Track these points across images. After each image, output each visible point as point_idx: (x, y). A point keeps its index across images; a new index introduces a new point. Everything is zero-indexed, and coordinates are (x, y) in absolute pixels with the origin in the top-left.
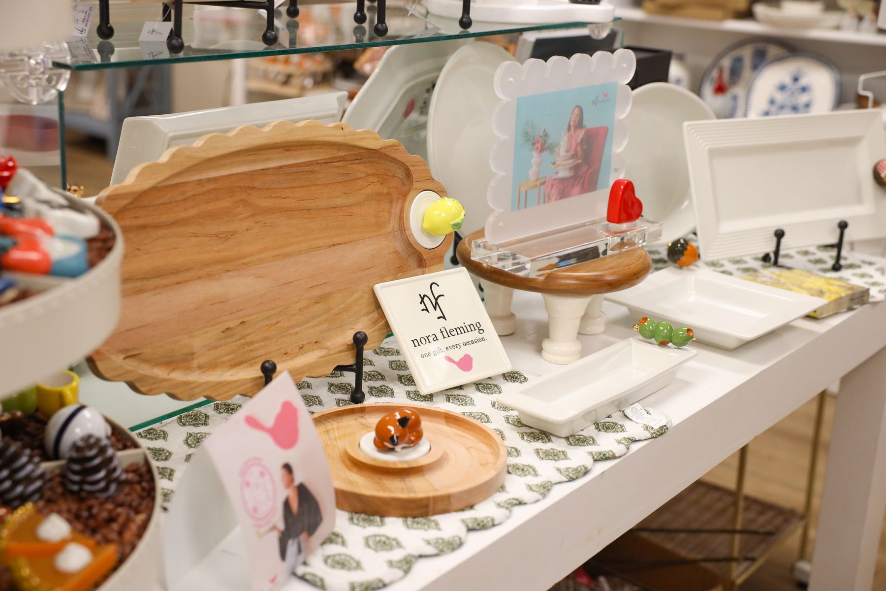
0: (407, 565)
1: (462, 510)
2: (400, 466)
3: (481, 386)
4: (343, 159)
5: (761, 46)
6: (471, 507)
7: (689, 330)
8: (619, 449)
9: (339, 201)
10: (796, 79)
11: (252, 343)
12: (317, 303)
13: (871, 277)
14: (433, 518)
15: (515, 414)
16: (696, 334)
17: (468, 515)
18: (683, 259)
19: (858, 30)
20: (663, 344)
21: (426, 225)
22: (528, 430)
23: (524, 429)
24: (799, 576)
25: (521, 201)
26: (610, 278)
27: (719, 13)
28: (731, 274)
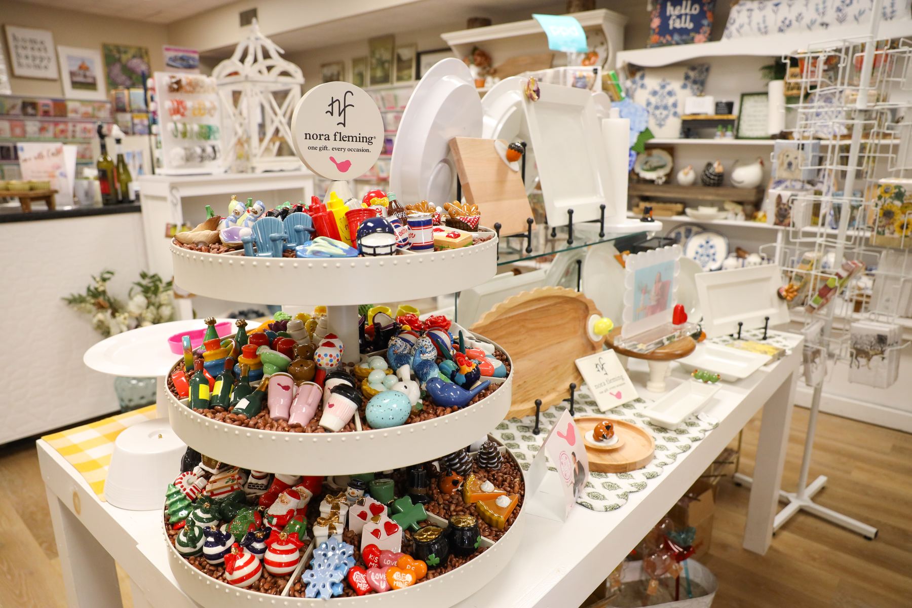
0: (625, 496)
1: (641, 469)
2: (608, 448)
3: (626, 406)
4: (560, 303)
5: (689, 227)
6: (644, 467)
7: (718, 375)
8: (701, 435)
9: (560, 322)
10: (707, 242)
11: (528, 391)
12: (553, 370)
13: (781, 342)
14: (629, 473)
15: (649, 419)
16: (722, 377)
17: (644, 471)
18: (700, 338)
19: (736, 219)
20: (706, 382)
21: (596, 331)
22: (655, 427)
23: (653, 427)
24: (736, 480)
25: (636, 317)
26: (679, 352)
27: (670, 213)
28: (717, 343)
